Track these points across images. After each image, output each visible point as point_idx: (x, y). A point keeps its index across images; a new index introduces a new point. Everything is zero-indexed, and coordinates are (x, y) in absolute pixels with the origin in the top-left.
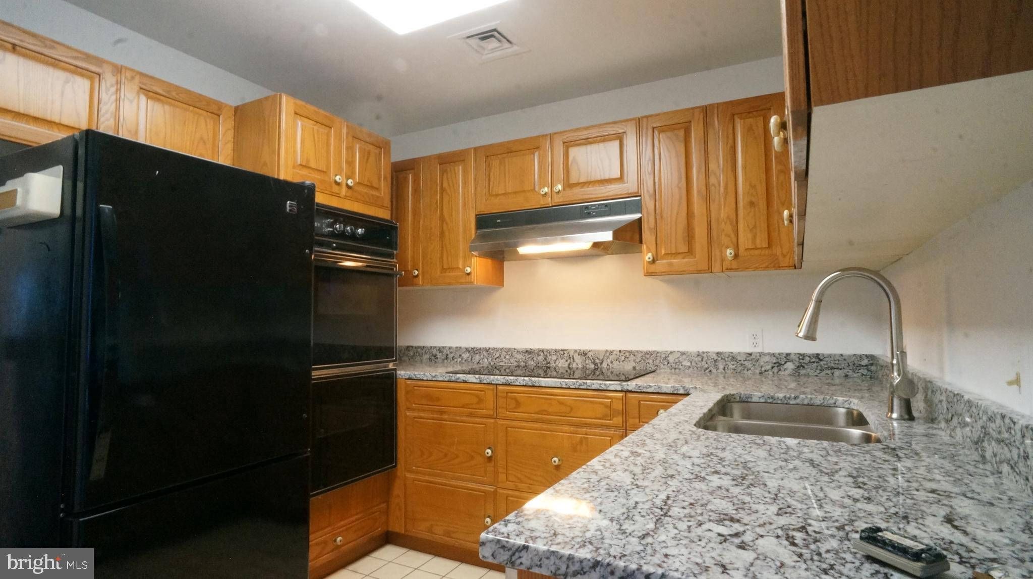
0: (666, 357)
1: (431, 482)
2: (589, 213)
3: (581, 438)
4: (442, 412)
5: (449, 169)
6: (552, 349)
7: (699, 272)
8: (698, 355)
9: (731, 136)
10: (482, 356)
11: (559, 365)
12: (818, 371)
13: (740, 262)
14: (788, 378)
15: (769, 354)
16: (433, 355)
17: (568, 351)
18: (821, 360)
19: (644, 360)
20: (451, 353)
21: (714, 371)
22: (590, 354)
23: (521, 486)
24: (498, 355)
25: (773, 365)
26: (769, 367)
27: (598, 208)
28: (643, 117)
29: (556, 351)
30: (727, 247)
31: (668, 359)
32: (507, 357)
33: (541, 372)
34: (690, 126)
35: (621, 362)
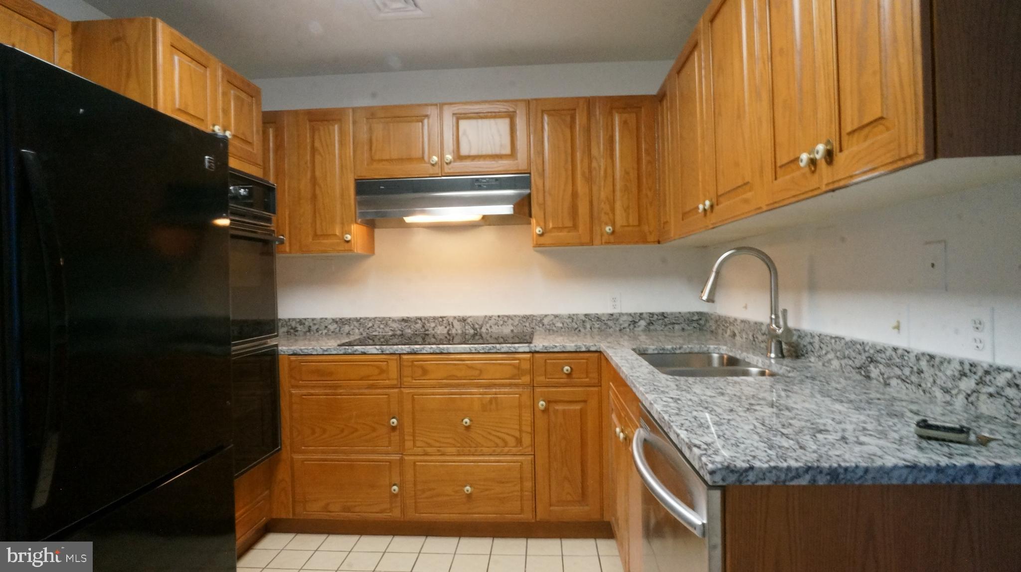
0: (541, 320)
1: (326, 460)
2: (480, 186)
3: (491, 398)
4: (336, 387)
5: (321, 128)
6: (430, 317)
7: (582, 244)
8: (569, 317)
9: (610, 128)
10: (352, 327)
11: (439, 332)
12: (663, 326)
13: (616, 238)
14: (641, 333)
15: (627, 314)
16: (292, 328)
17: (446, 318)
18: (665, 317)
19: (521, 324)
20: (315, 324)
21: (582, 330)
22: (469, 320)
23: (429, 450)
24: (370, 325)
25: (630, 323)
26: (626, 325)
27: (488, 182)
28: (533, 100)
29: (434, 318)
30: (607, 224)
31: (543, 321)
32: (382, 326)
33: (419, 340)
34: (575, 113)
35: (500, 327)
